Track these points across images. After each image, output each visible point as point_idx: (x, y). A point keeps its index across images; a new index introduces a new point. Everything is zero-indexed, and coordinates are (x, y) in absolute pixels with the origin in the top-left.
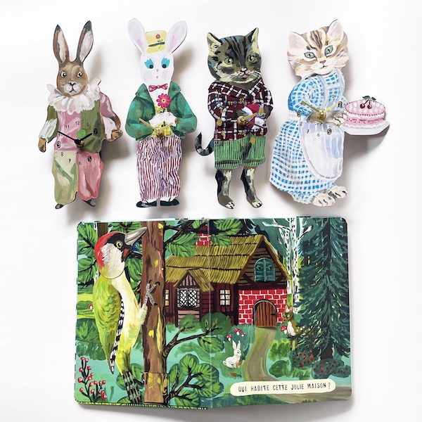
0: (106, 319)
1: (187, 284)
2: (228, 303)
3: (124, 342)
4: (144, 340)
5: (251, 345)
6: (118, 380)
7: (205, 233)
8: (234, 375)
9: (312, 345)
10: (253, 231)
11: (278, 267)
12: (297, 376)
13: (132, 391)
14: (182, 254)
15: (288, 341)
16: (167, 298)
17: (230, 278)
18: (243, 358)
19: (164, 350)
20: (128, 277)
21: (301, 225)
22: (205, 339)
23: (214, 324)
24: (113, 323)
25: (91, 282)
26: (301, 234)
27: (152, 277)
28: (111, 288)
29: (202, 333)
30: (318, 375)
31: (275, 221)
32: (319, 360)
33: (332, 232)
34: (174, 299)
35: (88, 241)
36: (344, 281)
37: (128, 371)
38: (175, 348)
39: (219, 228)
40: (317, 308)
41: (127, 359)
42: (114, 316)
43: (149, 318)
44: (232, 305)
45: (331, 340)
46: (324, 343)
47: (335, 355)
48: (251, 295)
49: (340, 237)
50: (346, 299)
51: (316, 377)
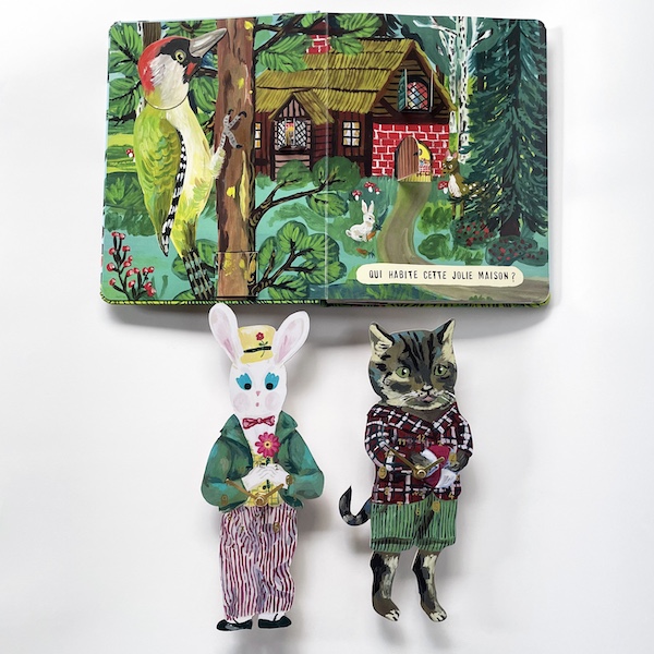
0: (156, 172)
1: (291, 115)
2: (355, 142)
3: (185, 206)
4: (219, 202)
5: (390, 208)
6: (174, 266)
7: (322, 34)
8: (363, 253)
9: (487, 213)
10: (398, 33)
11: (436, 90)
12: (462, 259)
13: (199, 281)
14: (284, 67)
15: (449, 205)
16: (257, 136)
17: (360, 104)
18: (377, 227)
19: (252, 217)
20: (194, 106)
21: (474, 28)
22: (319, 198)
23: (332, 174)
24: (167, 178)
25: (132, 116)
26: (473, 42)
27: (232, 105)
28: (165, 124)
29: (314, 188)
30: (495, 260)
31: (432, 19)
32: (498, 236)
33: (522, 40)
34: (269, 135)
35: (127, 52)
36: (540, 117)
37: (192, 251)
38: (271, 213)
39: (345, 27)
40: (496, 157)
41: (190, 232)
42: (170, 167)
43: (228, 168)
44: (362, 148)
45: (518, 208)
46: (507, 211)
47: (523, 230)
48: (393, 131)
49: (535, 49)
50: (543, 144)
51: (492, 263)
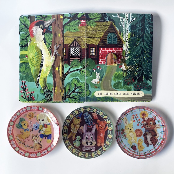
0: (34, 63)
1: (75, 45)
2: (94, 54)
3: (43, 73)
4: (53, 72)
5: (104, 74)
6: (40, 91)
7: (84, 20)
8: (96, 87)
9: (134, 75)
10: (107, 19)
11: (119, 37)
12: (126, 89)
13: (48, 96)
14: (72, 30)
15: (122, 73)
16: (65, 52)
17: (95, 42)
18: (100, 80)
19: (63, 76)
20: (45, 42)
21: (131, 17)
22: (83, 71)
23: (87, 64)
25: (27, 45)
26: (130, 21)
27: (57, 42)
28: (37, 48)
29: (82, 68)
30: (136, 89)
31: (118, 15)
32: (137, 82)
33: (145, 21)
34: (68, 52)
35: (25, 25)
36: (150, 45)
37: (45, 87)
38: (69, 75)
39: (91, 17)
40: (137, 58)
41: (45, 81)
42: (39, 61)
43: (56, 62)
44: (96, 55)
45: (143, 73)
46: (139, 74)
47: (144, 80)
48: (105, 50)
49: (149, 23)
50: (151, 53)
51: (135, 90)
